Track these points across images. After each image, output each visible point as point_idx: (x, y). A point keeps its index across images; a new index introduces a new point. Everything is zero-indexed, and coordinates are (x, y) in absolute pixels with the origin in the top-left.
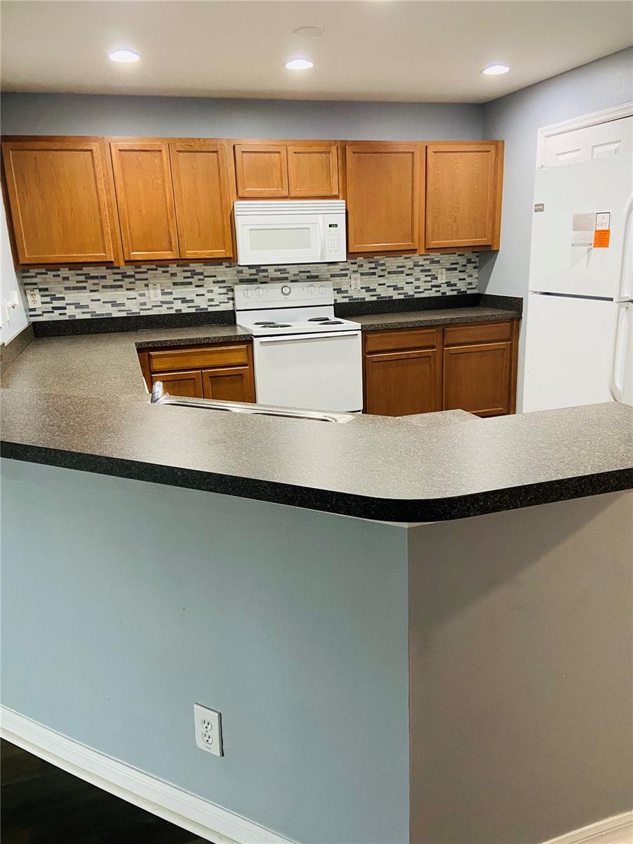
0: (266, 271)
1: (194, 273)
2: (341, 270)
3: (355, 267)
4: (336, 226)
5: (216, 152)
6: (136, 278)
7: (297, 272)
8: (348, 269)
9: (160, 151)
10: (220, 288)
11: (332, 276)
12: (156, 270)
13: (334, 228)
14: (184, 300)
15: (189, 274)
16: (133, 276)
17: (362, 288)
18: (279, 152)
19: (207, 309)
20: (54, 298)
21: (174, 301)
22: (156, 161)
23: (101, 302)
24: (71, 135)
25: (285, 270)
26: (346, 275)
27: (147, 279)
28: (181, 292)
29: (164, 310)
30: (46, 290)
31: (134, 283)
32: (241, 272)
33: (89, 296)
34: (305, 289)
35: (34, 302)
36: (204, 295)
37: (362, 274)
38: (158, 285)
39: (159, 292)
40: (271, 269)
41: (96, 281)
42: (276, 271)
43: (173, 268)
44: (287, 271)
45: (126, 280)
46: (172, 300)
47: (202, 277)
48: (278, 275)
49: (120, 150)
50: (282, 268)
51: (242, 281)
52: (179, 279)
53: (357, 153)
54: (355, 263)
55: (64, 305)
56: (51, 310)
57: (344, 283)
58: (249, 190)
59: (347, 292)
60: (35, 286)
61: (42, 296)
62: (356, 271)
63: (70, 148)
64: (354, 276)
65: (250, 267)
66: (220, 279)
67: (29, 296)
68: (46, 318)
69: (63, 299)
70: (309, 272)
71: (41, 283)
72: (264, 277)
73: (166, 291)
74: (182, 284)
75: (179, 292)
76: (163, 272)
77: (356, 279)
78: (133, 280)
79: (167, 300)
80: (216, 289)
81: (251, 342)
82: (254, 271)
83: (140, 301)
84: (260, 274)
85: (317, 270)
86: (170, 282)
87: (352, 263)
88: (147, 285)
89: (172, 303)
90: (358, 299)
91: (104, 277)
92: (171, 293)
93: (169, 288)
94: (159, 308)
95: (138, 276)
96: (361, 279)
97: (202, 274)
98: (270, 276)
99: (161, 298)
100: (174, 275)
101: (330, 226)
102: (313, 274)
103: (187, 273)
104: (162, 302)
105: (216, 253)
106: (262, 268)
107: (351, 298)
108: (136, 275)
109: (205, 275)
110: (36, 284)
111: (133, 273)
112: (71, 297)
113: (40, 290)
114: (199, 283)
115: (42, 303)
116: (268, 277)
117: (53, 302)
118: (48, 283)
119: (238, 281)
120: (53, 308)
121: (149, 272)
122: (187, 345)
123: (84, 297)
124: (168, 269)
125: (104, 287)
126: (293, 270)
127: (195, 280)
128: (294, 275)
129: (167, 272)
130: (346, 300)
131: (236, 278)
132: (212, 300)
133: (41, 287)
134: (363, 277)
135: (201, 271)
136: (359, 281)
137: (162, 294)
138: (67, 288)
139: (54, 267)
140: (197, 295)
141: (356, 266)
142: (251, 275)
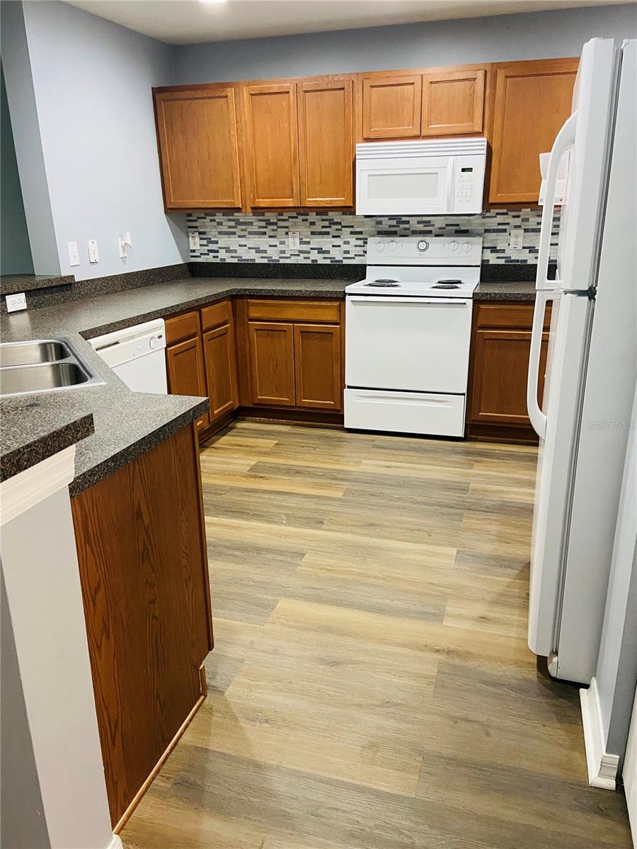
0: (408, 222)
1: (332, 223)
2: (499, 224)
3: (518, 221)
4: (470, 170)
5: (343, 89)
6: (278, 225)
7: (444, 226)
8: (508, 224)
9: (288, 92)
10: (357, 239)
11: (486, 231)
12: (297, 218)
13: (468, 173)
14: (320, 251)
15: (327, 223)
16: (276, 224)
17: (524, 248)
18: (413, 84)
19: (342, 261)
20: (210, 241)
21: (311, 251)
22: (284, 105)
23: (246, 248)
24: (211, 82)
25: (429, 222)
26: (505, 231)
27: (287, 227)
28: (319, 242)
29: (300, 260)
30: (204, 233)
31: (276, 230)
32: (380, 223)
33: (237, 241)
34: (446, 245)
35: (194, 243)
36: (340, 246)
37: (526, 230)
38: (297, 234)
39: (297, 240)
40: (413, 221)
41: (244, 227)
42: (419, 222)
43: (312, 217)
44: (432, 223)
45: (270, 227)
46: (309, 250)
47: (339, 227)
48: (421, 227)
49: (251, 94)
50: (425, 220)
51: (380, 233)
52: (318, 228)
53: (512, 77)
54: (519, 216)
55: (217, 249)
56: (207, 252)
57: (501, 241)
58: (377, 130)
59: (503, 251)
60: (195, 230)
61: (201, 239)
62: (519, 227)
63: (209, 96)
64: (514, 232)
65: (391, 217)
66: (357, 230)
67: (190, 238)
68: (202, 259)
69: (216, 242)
70: (458, 225)
71: (201, 227)
72: (405, 229)
73: (304, 240)
74: (320, 233)
75: (317, 242)
76: (303, 220)
77: (516, 236)
78: (275, 227)
79: (304, 249)
80: (353, 241)
81: (344, 299)
82: (394, 222)
83: (280, 249)
84: (401, 225)
85: (469, 223)
86: (308, 231)
87: (514, 217)
88: (287, 233)
89: (309, 253)
90: (518, 261)
91: (251, 223)
92: (309, 243)
93: (307, 237)
94: (297, 257)
95: (280, 224)
96: (524, 237)
97: (340, 223)
98: (412, 229)
99: (299, 247)
100: (313, 224)
101: (463, 170)
102: (462, 228)
103: (325, 222)
104: (299, 251)
105: (335, 201)
106: (403, 219)
107: (508, 259)
108: (278, 222)
109: (343, 224)
110: (196, 227)
111: (276, 221)
112: (224, 241)
113: (200, 233)
114: (336, 233)
115: (201, 245)
116: (409, 229)
117: (209, 245)
118: (206, 227)
119: (376, 233)
120: (208, 250)
121: (290, 220)
122: (280, 296)
123: (232, 242)
124: (308, 217)
125: (250, 233)
126: (439, 223)
127: (332, 230)
128: (440, 228)
129: (307, 220)
130: (502, 262)
131: (374, 229)
132: (347, 252)
133: (200, 230)
134: (527, 234)
135: (339, 220)
136: (520, 239)
137: (301, 243)
138: (220, 233)
139: (210, 212)
140: (333, 246)
141: (520, 219)
142: (390, 226)
